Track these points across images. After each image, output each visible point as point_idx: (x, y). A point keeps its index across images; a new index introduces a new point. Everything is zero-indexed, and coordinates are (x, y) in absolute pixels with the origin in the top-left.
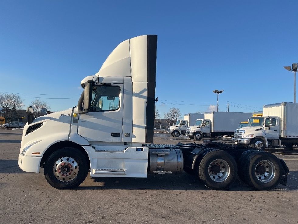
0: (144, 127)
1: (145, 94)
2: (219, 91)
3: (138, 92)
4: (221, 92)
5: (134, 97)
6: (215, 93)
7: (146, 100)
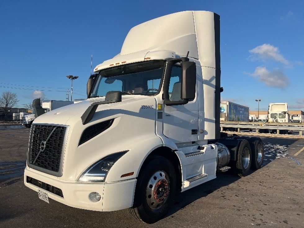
0: (214, 120)
1: (214, 82)
2: (74, 76)
3: (208, 80)
4: (76, 78)
5: (204, 85)
6: (70, 78)
7: (215, 90)
